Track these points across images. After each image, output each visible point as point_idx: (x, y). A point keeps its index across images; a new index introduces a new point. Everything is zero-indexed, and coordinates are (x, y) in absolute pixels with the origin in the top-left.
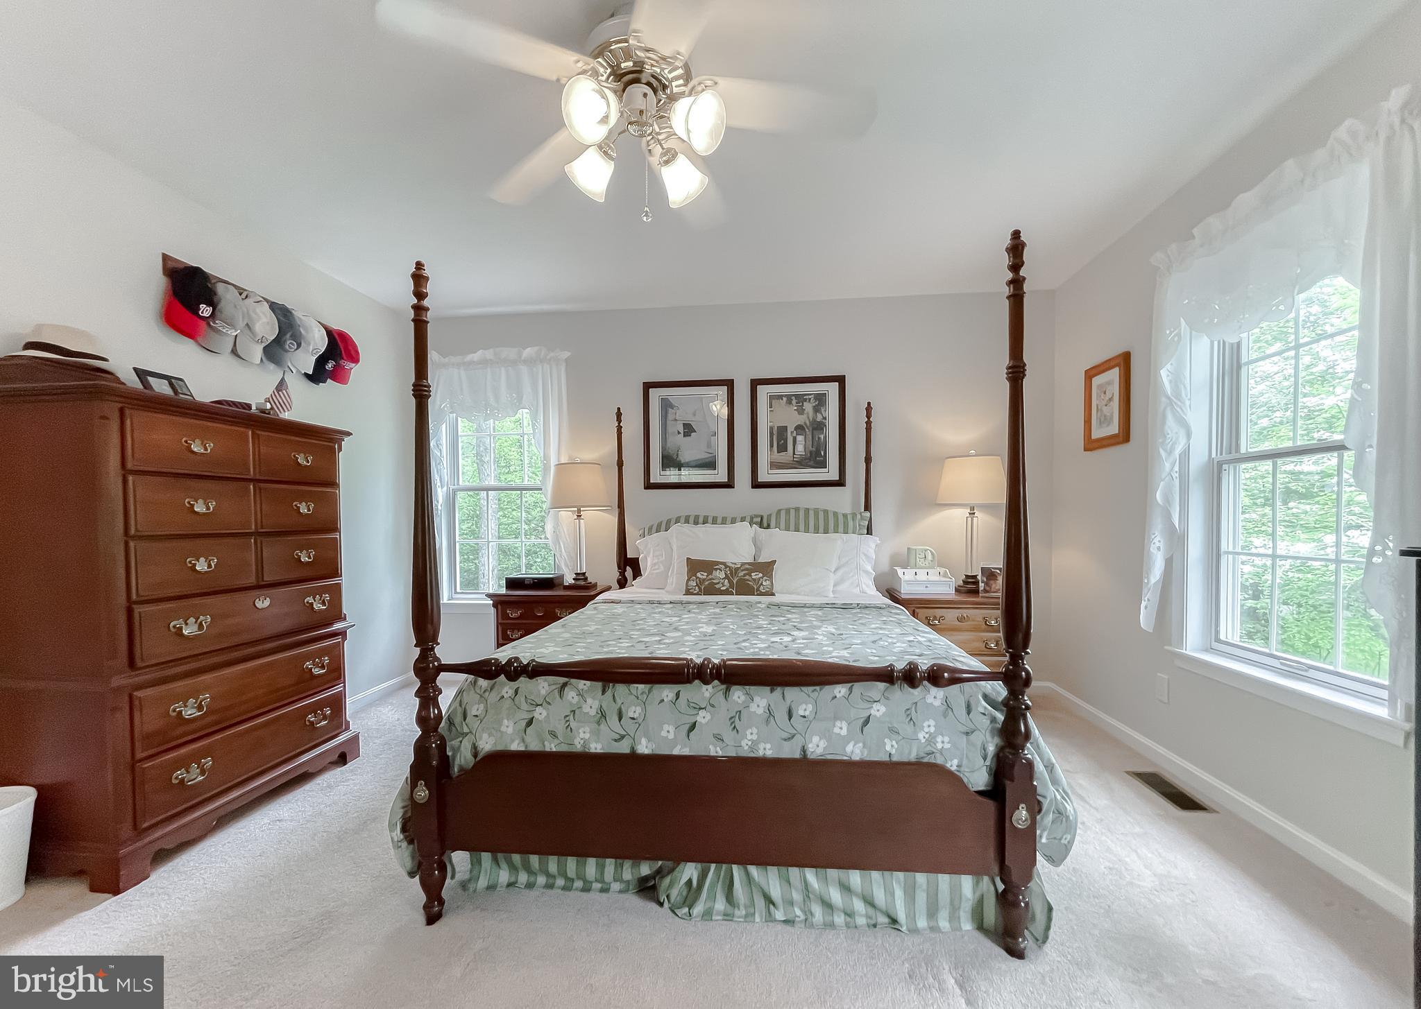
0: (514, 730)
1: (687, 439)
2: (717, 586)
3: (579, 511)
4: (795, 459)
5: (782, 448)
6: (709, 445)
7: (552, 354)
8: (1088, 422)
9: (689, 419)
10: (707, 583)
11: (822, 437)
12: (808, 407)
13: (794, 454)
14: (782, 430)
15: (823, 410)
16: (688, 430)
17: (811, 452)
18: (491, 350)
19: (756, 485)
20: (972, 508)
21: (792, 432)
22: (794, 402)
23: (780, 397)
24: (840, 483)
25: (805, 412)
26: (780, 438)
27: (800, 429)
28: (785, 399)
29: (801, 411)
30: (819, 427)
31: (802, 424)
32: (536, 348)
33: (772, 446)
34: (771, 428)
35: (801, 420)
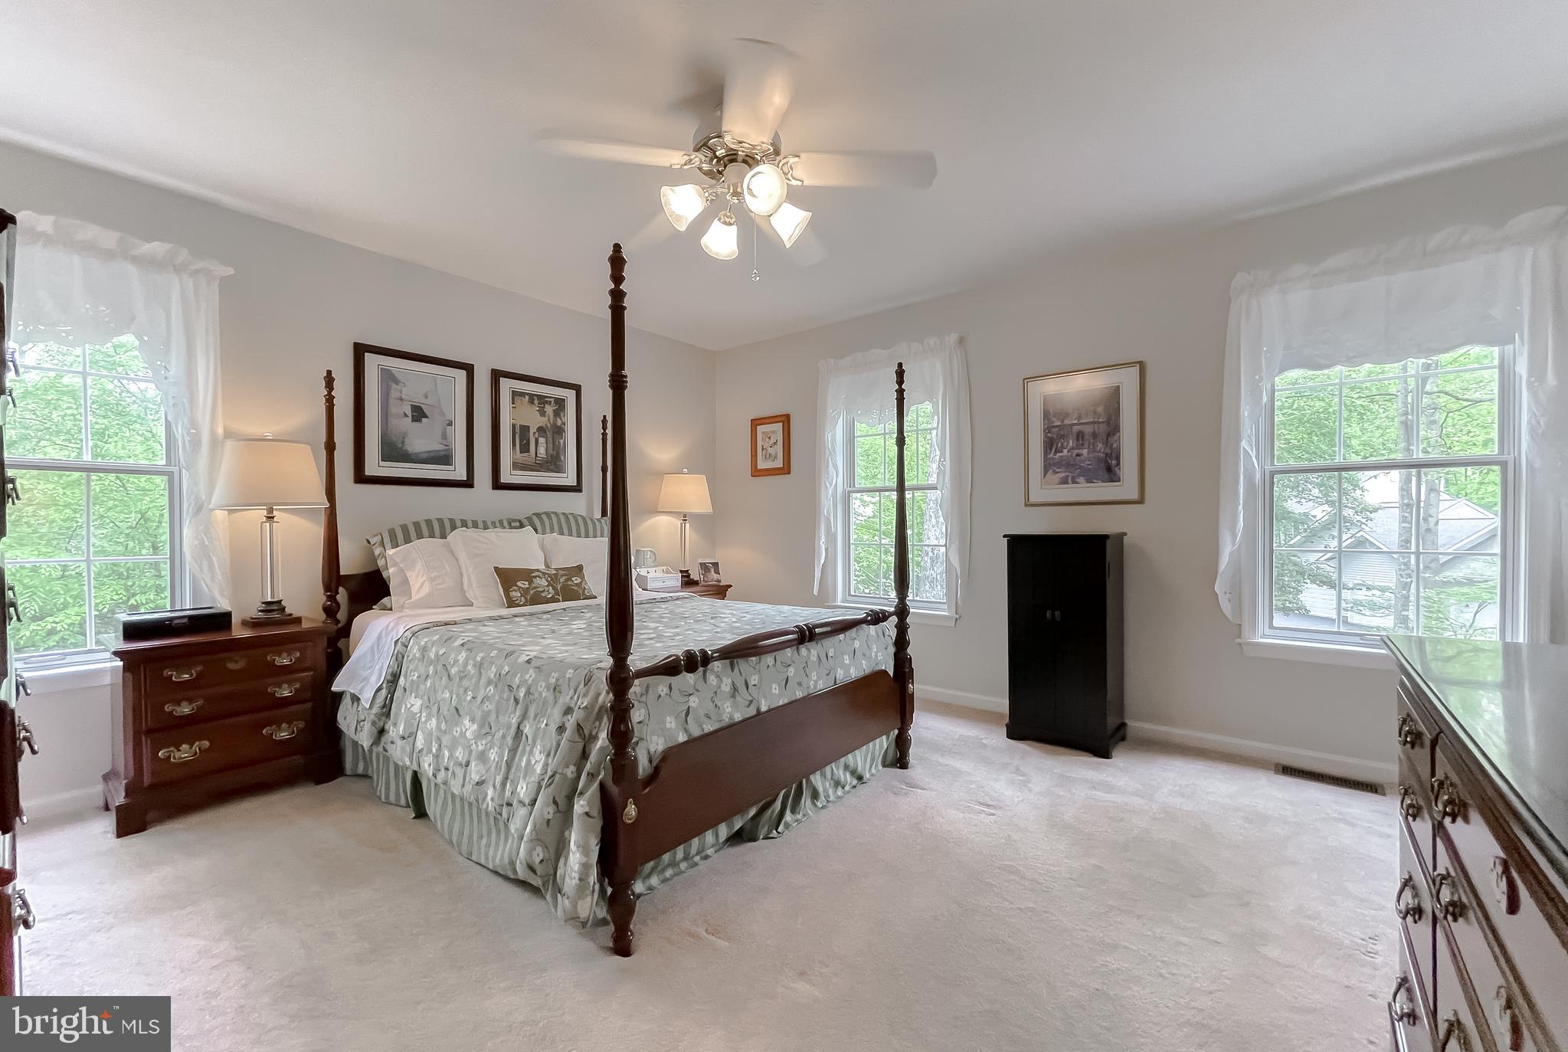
0: (676, 724)
1: (416, 424)
2: (543, 595)
3: (271, 510)
4: (537, 462)
5: (525, 448)
6: (444, 436)
7: (201, 265)
8: (754, 456)
9: (419, 400)
10: (532, 592)
11: (562, 441)
12: (549, 409)
13: (536, 456)
14: (525, 429)
15: (562, 415)
16: (418, 414)
17: (551, 456)
18: (116, 235)
19: (497, 485)
20: (685, 516)
21: (534, 433)
22: (536, 402)
23: (523, 394)
24: (577, 489)
25: (547, 414)
26: (522, 434)
27: (541, 430)
28: (527, 397)
29: (543, 413)
30: (559, 431)
31: (544, 426)
32: (168, 246)
33: (514, 445)
34: (514, 426)
35: (542, 421)
